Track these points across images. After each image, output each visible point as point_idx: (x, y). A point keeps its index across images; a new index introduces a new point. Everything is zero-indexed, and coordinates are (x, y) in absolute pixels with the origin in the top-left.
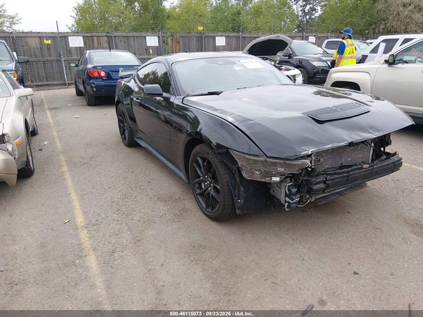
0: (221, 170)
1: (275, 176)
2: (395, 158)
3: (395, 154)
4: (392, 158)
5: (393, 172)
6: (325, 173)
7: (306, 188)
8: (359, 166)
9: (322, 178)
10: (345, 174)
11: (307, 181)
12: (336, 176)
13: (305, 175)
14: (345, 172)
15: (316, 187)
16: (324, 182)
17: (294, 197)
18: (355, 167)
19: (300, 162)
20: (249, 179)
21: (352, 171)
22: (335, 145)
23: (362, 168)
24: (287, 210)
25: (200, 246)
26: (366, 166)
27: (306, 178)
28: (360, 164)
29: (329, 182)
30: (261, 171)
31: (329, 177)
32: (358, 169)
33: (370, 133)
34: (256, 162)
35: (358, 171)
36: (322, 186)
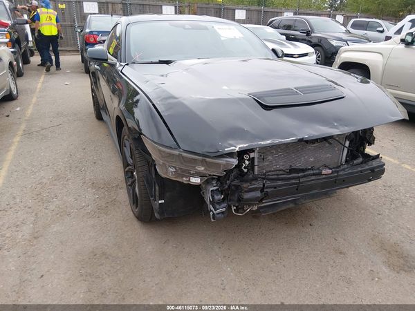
0: (138, 160)
1: (194, 175)
2: (374, 164)
3: (377, 156)
4: (370, 163)
5: (370, 180)
6: (264, 177)
7: (236, 195)
8: (317, 171)
9: (259, 184)
10: (293, 181)
11: (237, 187)
12: (280, 183)
13: (236, 178)
14: (293, 178)
15: (247, 196)
16: (262, 190)
17: (218, 207)
18: (312, 172)
19: (223, 161)
20: (164, 176)
21: (304, 176)
22: (277, 141)
23: (320, 174)
24: (212, 220)
25: (104, 254)
26: (326, 171)
27: (236, 182)
28: (318, 169)
29: (268, 190)
30: (175, 168)
31: (268, 184)
32: (314, 175)
33: (336, 127)
34: (170, 155)
35: (314, 178)
36: (258, 194)
